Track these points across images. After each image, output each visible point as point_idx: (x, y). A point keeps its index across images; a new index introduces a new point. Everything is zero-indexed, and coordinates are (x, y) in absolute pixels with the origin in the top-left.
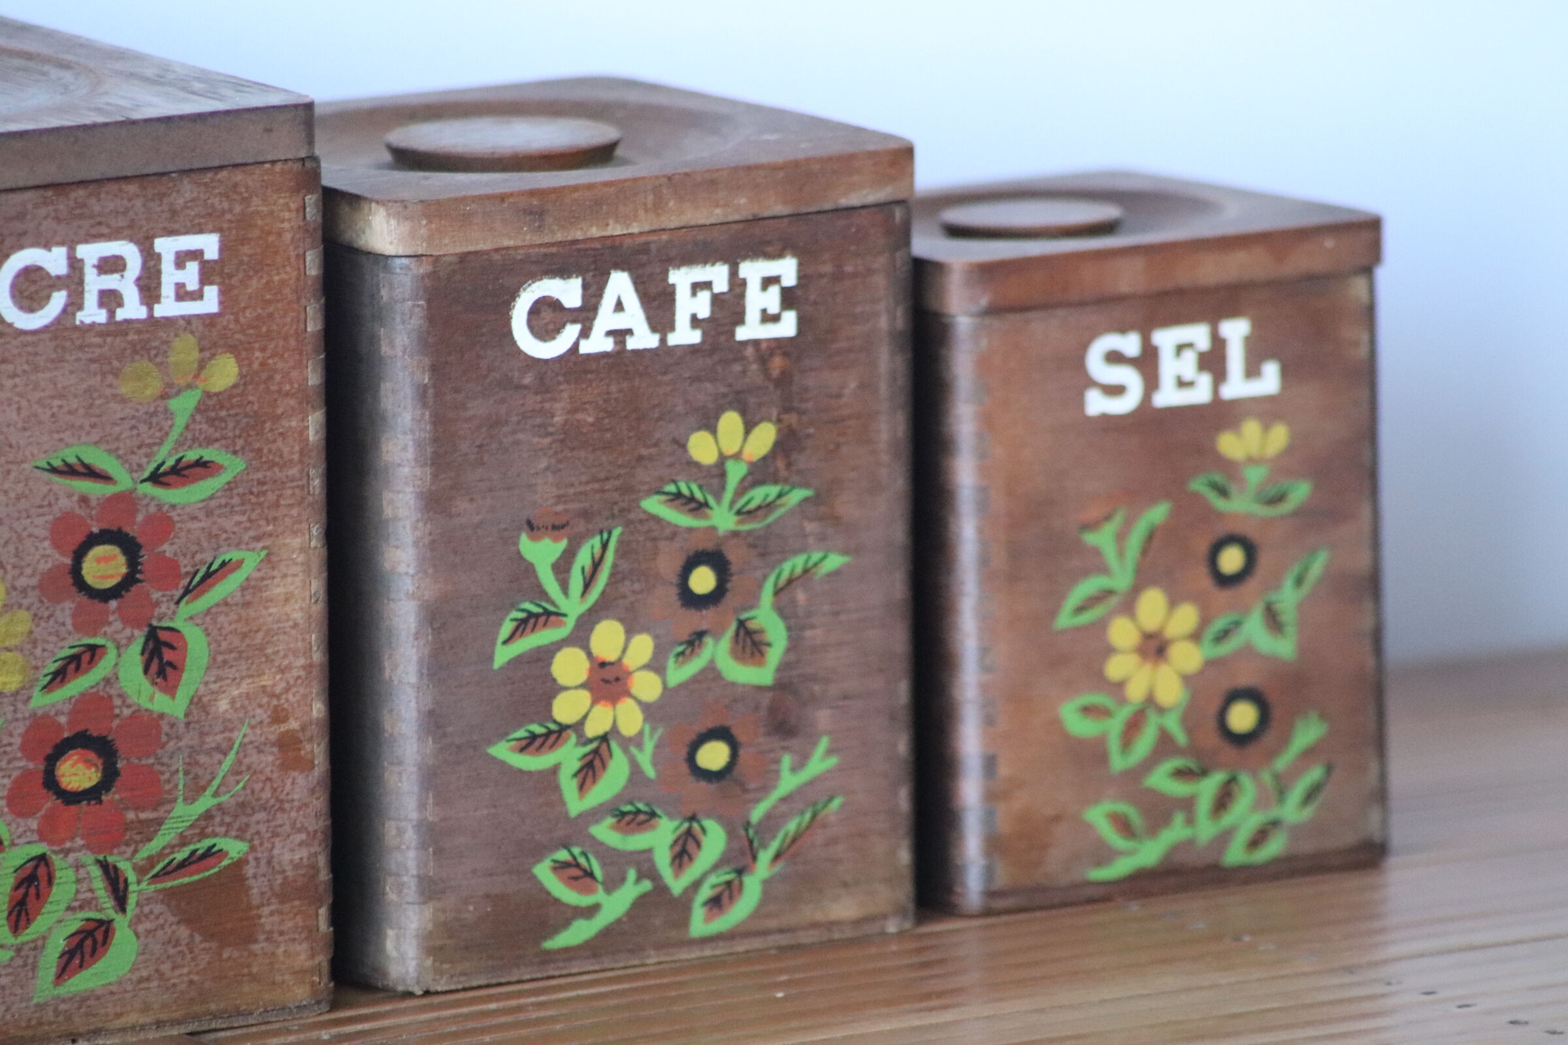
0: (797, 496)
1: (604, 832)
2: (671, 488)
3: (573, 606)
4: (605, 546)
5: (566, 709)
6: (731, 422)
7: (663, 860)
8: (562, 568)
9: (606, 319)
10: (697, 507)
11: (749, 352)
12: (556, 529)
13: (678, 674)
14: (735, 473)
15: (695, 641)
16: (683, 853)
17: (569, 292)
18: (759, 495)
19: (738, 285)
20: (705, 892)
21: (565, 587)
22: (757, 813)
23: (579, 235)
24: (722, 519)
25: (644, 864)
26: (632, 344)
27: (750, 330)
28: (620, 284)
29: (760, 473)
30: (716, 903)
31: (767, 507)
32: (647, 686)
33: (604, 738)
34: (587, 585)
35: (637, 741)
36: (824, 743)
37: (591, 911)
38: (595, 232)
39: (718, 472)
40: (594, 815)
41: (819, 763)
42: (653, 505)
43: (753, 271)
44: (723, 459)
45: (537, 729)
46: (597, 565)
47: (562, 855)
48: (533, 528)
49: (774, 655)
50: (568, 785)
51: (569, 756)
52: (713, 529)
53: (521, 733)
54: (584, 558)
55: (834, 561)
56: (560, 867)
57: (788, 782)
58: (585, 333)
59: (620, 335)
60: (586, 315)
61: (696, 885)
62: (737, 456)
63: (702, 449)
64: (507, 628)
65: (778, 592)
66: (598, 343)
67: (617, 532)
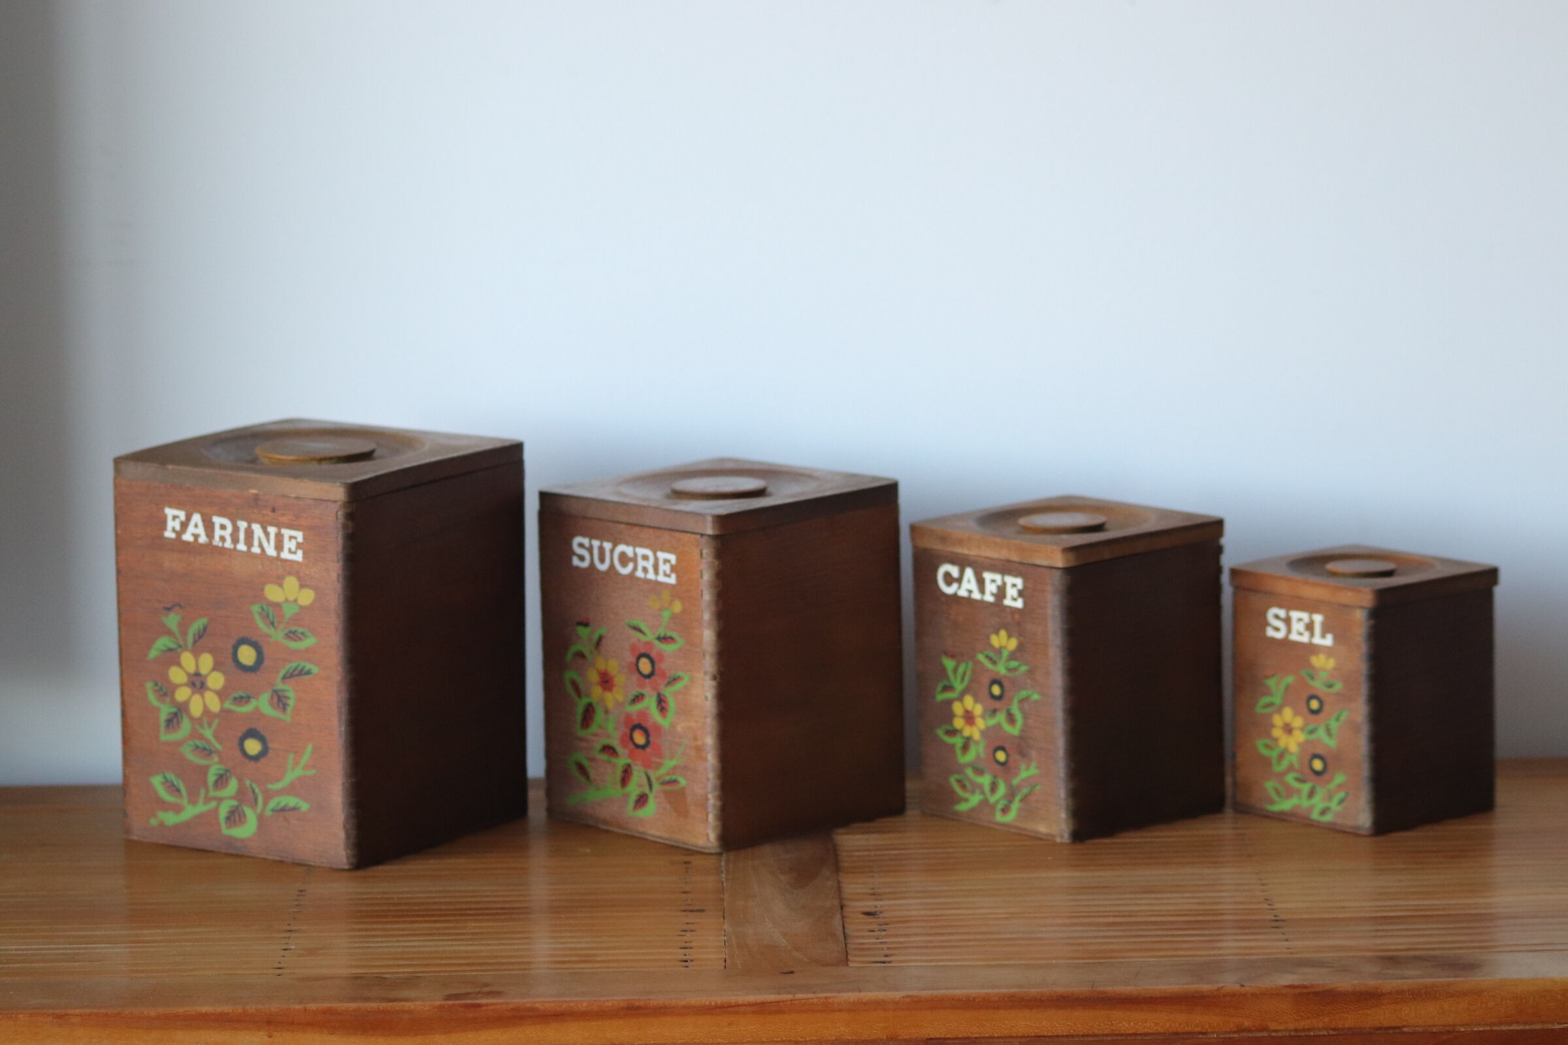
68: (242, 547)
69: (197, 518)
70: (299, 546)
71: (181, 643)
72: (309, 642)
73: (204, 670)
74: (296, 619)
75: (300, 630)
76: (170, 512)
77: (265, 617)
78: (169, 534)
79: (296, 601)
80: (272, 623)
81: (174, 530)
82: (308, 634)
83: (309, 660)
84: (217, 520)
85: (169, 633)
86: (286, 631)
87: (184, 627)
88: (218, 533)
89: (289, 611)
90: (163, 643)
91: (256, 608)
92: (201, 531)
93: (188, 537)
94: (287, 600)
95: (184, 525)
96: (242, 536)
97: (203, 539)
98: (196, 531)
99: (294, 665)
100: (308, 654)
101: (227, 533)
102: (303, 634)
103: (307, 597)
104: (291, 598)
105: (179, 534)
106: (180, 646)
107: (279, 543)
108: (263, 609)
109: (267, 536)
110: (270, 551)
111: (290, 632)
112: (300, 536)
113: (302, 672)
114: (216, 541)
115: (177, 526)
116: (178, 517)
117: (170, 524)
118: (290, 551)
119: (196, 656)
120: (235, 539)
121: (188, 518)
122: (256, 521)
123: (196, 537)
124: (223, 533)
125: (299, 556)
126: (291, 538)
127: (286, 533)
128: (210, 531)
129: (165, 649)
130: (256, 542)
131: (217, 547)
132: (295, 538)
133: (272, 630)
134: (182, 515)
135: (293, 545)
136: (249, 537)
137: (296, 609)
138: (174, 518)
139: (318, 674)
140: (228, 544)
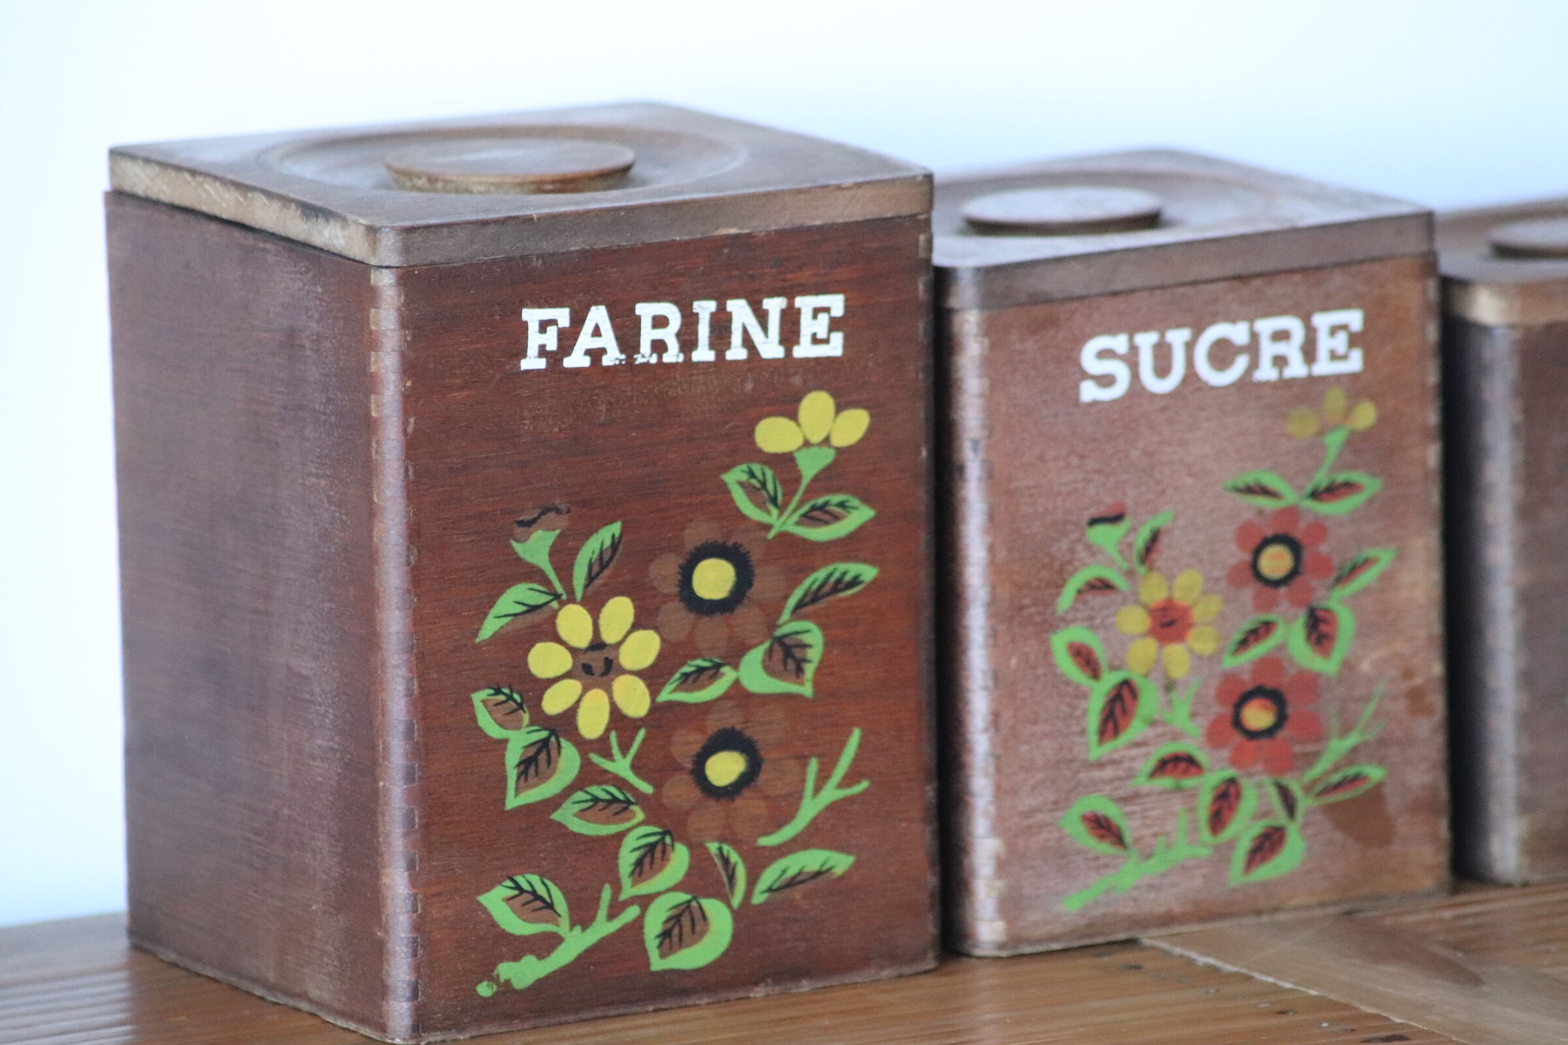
68: (703, 354)
69: (598, 315)
70: (834, 325)
71: (559, 588)
72: (860, 515)
73: (610, 636)
74: (827, 479)
75: (836, 498)
76: (532, 316)
77: (754, 492)
78: (532, 362)
79: (826, 441)
80: (774, 500)
81: (543, 352)
82: (854, 502)
83: (855, 558)
84: (646, 311)
85: (532, 574)
86: (806, 507)
88: (648, 335)
89: (810, 466)
90: (515, 597)
91: (734, 477)
92: (608, 340)
93: (577, 360)
94: (807, 444)
95: (568, 339)
96: (704, 331)
97: (612, 357)
98: (596, 343)
99: (820, 575)
100: (848, 548)
101: (669, 335)
102: (842, 505)
103: (853, 427)
104: (816, 438)
105: (554, 358)
106: (557, 596)
107: (790, 332)
108: (752, 474)
109: (762, 317)
110: (770, 348)
111: (814, 508)
112: (836, 303)
113: (840, 585)
114: (645, 355)
115: (551, 341)
116: (553, 322)
117: (534, 340)
118: (815, 340)
119: (594, 605)
120: (688, 341)
121: (578, 321)
122: (736, 296)
123: (596, 354)
124: (659, 334)
125: (835, 347)
126: (816, 312)
127: (805, 303)
128: (628, 338)
129: (520, 609)
130: (736, 338)
131: (647, 365)
132: (827, 310)
133: (775, 511)
134: (562, 316)
135: (821, 326)
136: (721, 326)
137: (826, 457)
138: (544, 326)
139: (875, 581)
140: (673, 355)
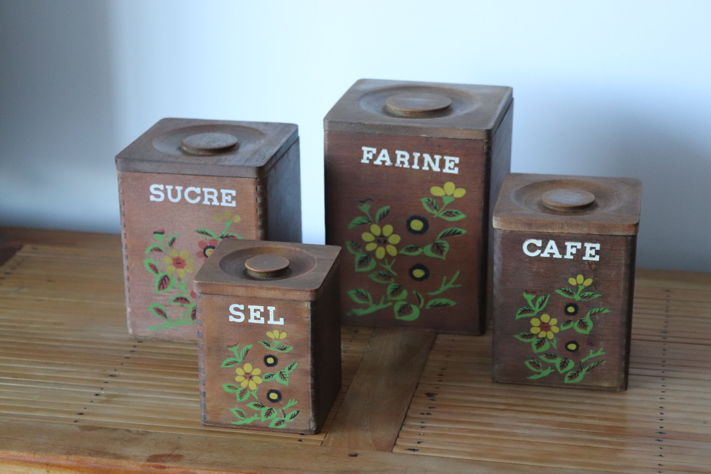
0: (597, 296)
1: (543, 358)
2: (564, 289)
3: (537, 310)
4: (545, 298)
5: (534, 331)
6: (580, 278)
7: (558, 366)
8: (534, 301)
9: (548, 250)
10: (571, 294)
11: (586, 263)
12: (533, 293)
13: (563, 328)
14: (581, 288)
15: (568, 322)
16: (563, 365)
17: (539, 243)
18: (587, 294)
19: (584, 248)
20: (569, 374)
21: (535, 305)
22: (583, 360)
23: (541, 231)
24: (577, 297)
25: (553, 366)
26: (554, 256)
27: (586, 258)
28: (552, 243)
29: (587, 289)
30: (571, 377)
31: (589, 297)
32: (556, 330)
33: (544, 339)
34: (541, 306)
35: (552, 340)
36: (602, 349)
37: (539, 373)
38: (545, 231)
39: (576, 287)
40: (541, 354)
41: (600, 353)
42: (558, 291)
43: (588, 245)
44: (578, 285)
45: (526, 333)
46: (543, 302)
47: (532, 361)
48: (527, 292)
49: (590, 328)
50: (534, 347)
51: (534, 341)
52: (574, 299)
53: (522, 334)
54: (540, 300)
55: (607, 311)
56: (531, 363)
57: (591, 355)
58: (542, 252)
59: (552, 254)
60: (543, 248)
61: (567, 372)
62: (582, 285)
63: (572, 281)
64: (519, 311)
65: (591, 315)
66: (545, 255)
67: (549, 296)
68: (416, 166)
69: (384, 152)
70: (456, 165)
71: (371, 219)
72: (461, 216)
73: (386, 234)
74: (451, 205)
75: (454, 211)
76: (365, 149)
77: (431, 205)
78: (364, 161)
79: (452, 195)
80: (436, 208)
81: (368, 159)
82: (460, 212)
83: (460, 227)
84: (399, 153)
85: (363, 214)
86: (445, 212)
87: (373, 212)
88: (399, 159)
89: (447, 201)
90: (358, 220)
91: (424, 200)
92: (387, 159)
93: (378, 162)
94: (446, 195)
95: (375, 157)
96: (416, 161)
97: (388, 163)
98: (384, 159)
99: (449, 230)
100: (458, 223)
101: (406, 160)
102: (456, 213)
103: (460, 193)
104: (449, 194)
105: (371, 161)
106: (370, 221)
107: (442, 164)
108: (429, 200)
109: (434, 160)
110: (436, 168)
111: (447, 212)
112: (457, 160)
113: (455, 233)
114: (398, 164)
115: (370, 156)
116: (371, 152)
117: (365, 155)
118: (450, 168)
119: (382, 226)
120: (411, 162)
121: (378, 152)
122: (426, 153)
123: (384, 162)
124: (402, 159)
125: (456, 171)
126: (450, 161)
127: (447, 158)
128: (393, 159)
129: (360, 223)
130: (426, 164)
131: (398, 167)
132: (454, 161)
133: (436, 211)
134: (374, 150)
135: (452, 165)
136: (421, 161)
137: (452, 200)
138: (368, 152)
139: (465, 234)
140: (406, 165)
